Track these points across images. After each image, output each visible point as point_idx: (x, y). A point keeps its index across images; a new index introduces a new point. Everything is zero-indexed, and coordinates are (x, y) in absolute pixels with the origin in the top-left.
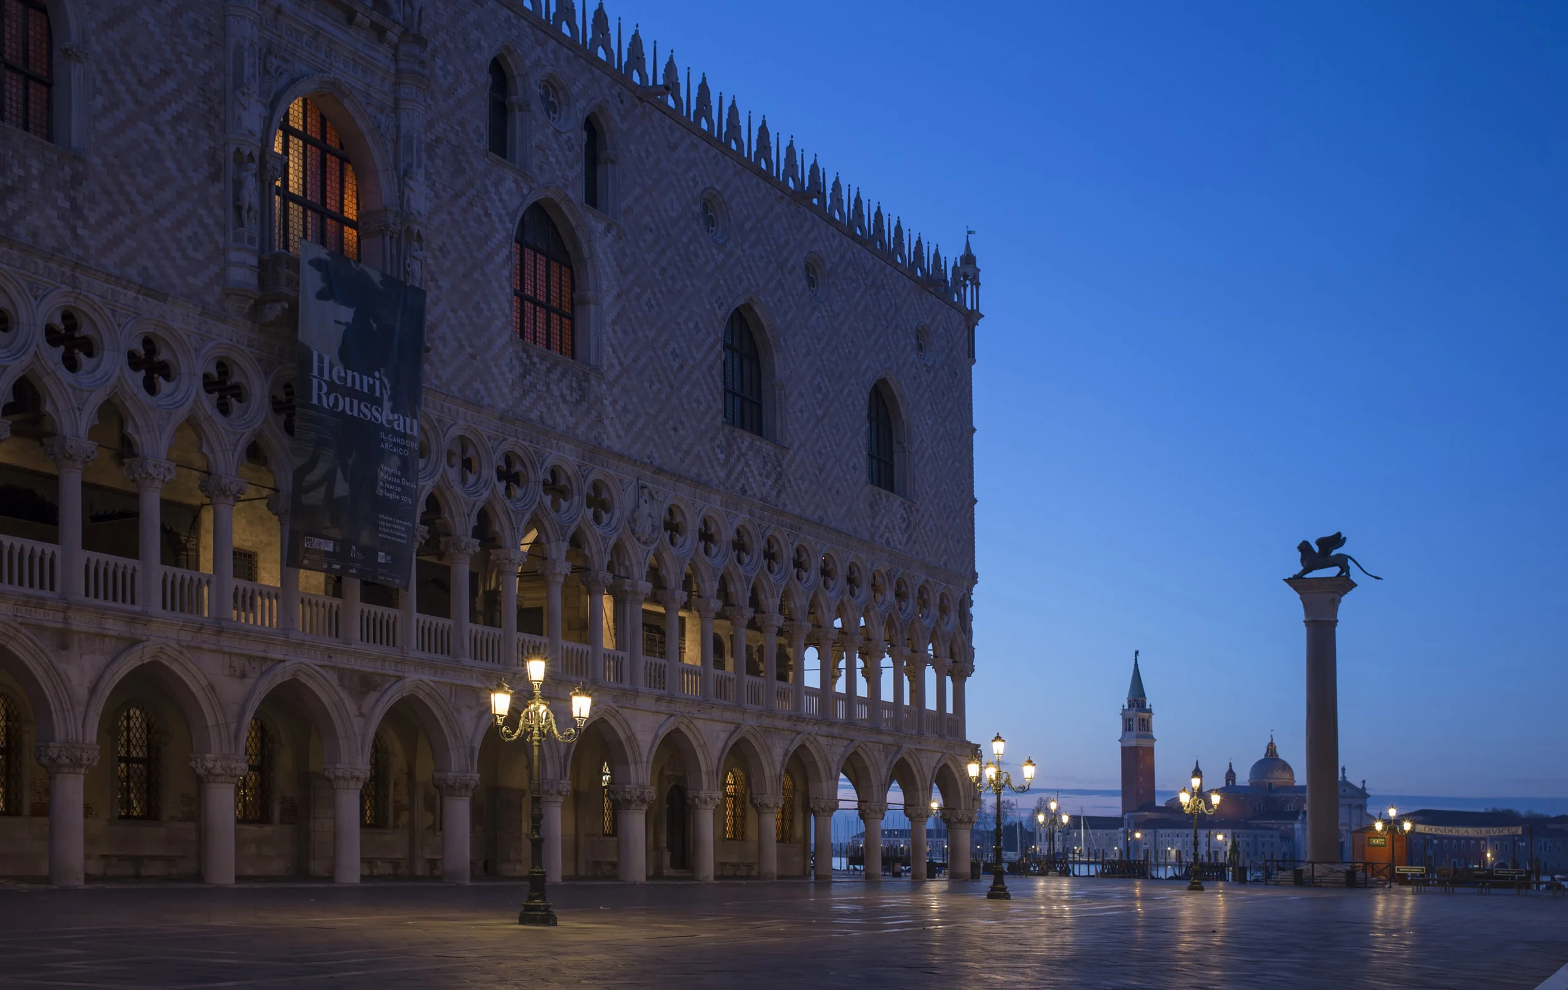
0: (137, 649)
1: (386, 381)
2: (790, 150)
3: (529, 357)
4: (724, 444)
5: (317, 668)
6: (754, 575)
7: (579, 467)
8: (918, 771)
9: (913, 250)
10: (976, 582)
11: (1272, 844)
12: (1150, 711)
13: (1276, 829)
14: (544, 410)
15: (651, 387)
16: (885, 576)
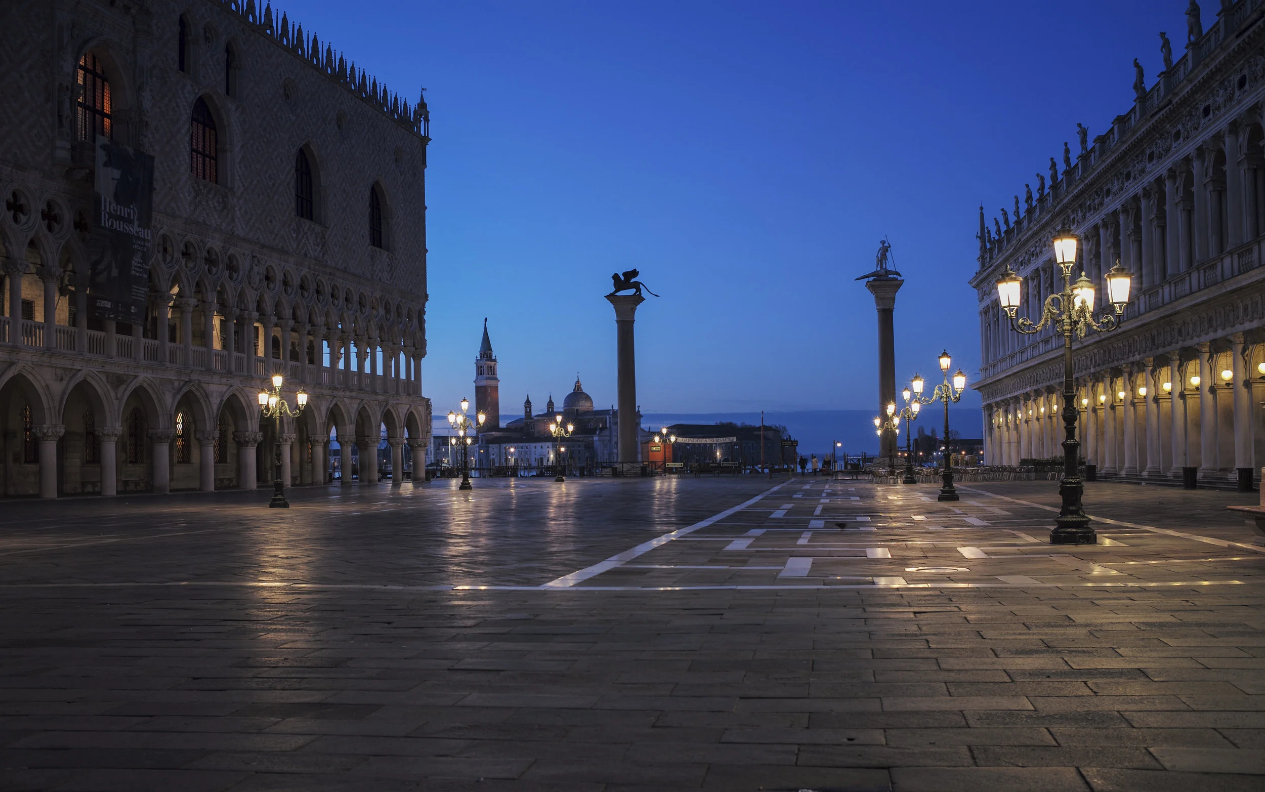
0: (13, 368)
1: (136, 210)
2: (329, 50)
3: (198, 186)
4: (296, 228)
5: (97, 373)
6: (311, 304)
7: (223, 247)
8: (397, 416)
9: (393, 102)
10: (427, 300)
11: (579, 452)
12: (495, 360)
13: (582, 441)
14: (205, 216)
15: (259, 198)
16: (379, 300)
